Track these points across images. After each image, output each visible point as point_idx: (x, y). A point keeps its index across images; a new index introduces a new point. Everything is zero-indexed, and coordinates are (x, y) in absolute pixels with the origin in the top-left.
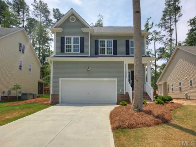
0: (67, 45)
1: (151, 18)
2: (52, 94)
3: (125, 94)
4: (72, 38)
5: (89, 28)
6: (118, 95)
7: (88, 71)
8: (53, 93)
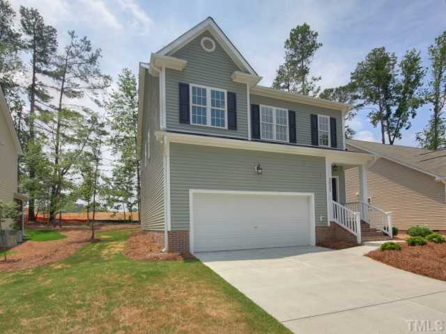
0: (194, 105)
1: (320, 79)
2: (169, 229)
3: (329, 225)
4: (209, 90)
5: (248, 73)
6: (316, 227)
7: (259, 174)
8: (172, 227)
